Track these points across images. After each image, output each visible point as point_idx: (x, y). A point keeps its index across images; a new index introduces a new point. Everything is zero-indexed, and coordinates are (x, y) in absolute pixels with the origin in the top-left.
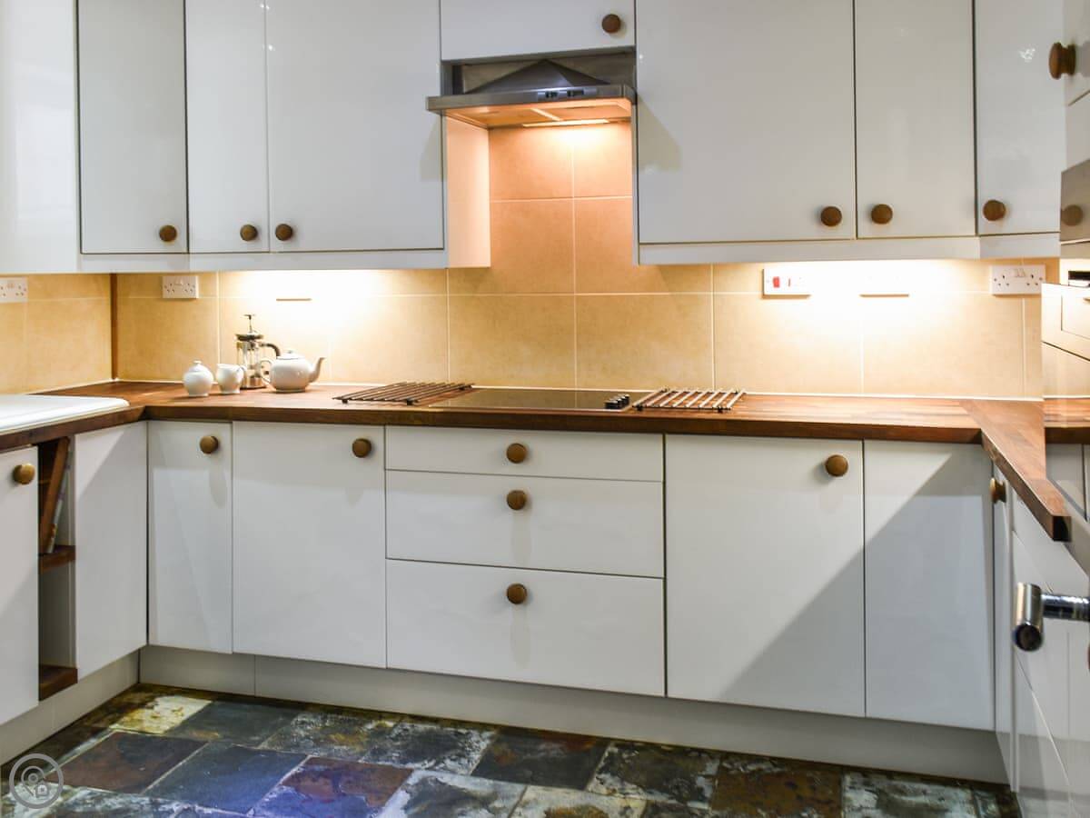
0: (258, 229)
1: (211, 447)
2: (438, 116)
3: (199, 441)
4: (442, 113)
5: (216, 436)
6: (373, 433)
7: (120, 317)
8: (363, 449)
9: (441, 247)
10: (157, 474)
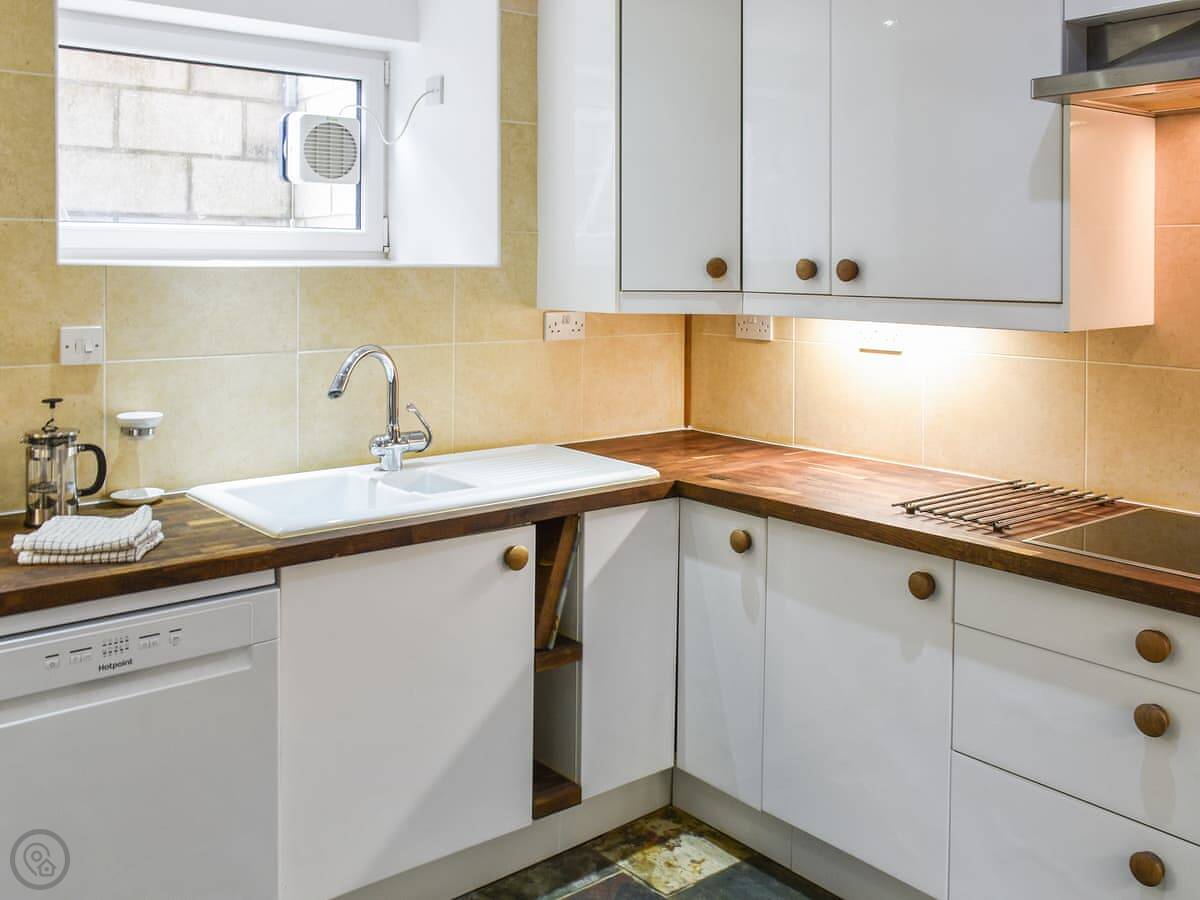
0: (818, 265)
1: (743, 544)
2: (1059, 105)
3: (731, 532)
4: (1064, 101)
5: (750, 532)
6: (939, 567)
7: (693, 355)
8: (924, 587)
9: (1059, 300)
10: (688, 563)
